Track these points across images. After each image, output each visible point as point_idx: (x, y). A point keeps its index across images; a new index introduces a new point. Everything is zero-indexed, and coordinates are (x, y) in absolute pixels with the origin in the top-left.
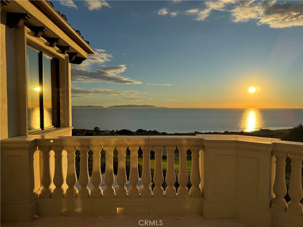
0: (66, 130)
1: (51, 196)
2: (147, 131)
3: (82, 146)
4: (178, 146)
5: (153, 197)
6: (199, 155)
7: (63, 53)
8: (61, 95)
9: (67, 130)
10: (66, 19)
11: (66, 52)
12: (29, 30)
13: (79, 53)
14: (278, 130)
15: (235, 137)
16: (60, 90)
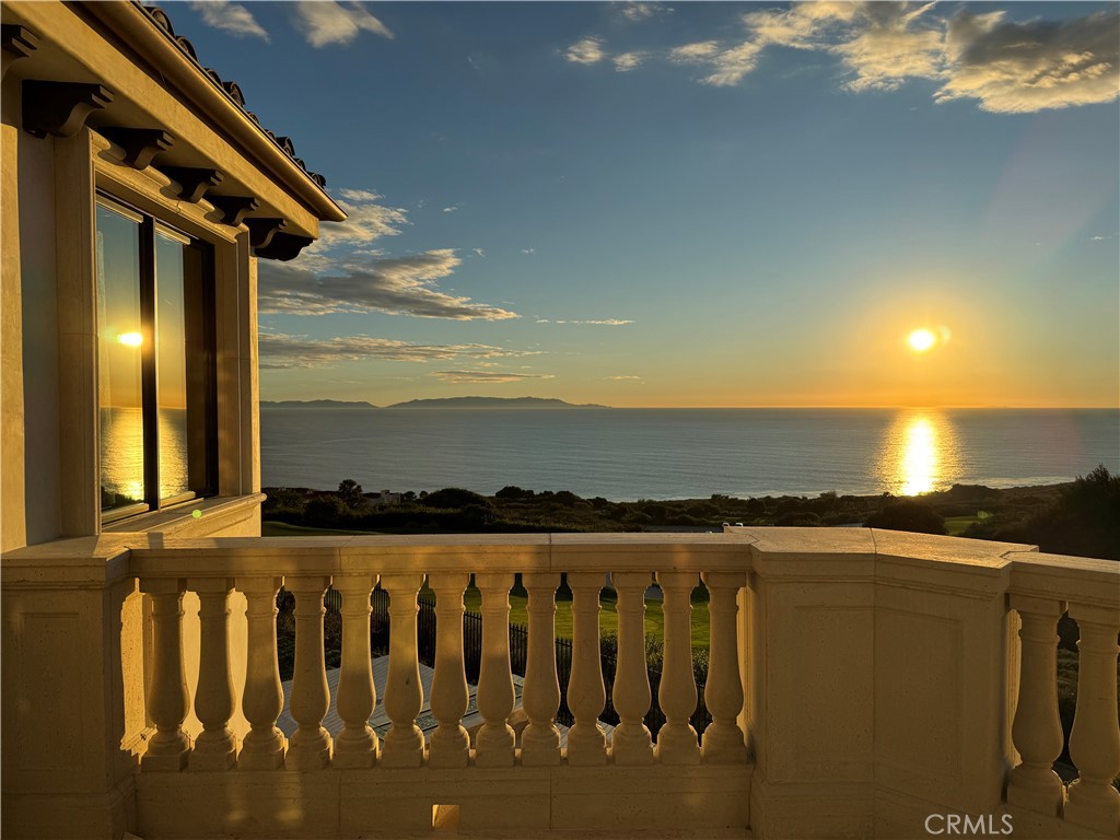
0: (240, 508)
1: (185, 761)
2: (536, 492)
3: (303, 576)
4: (660, 573)
5: (567, 764)
6: (738, 608)
7: (229, 220)
8: (221, 376)
9: (245, 506)
10: (239, 98)
11: (240, 216)
12: (106, 144)
13: (288, 220)
14: (1016, 488)
15: (867, 540)
16: (219, 358)
